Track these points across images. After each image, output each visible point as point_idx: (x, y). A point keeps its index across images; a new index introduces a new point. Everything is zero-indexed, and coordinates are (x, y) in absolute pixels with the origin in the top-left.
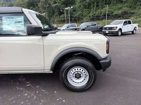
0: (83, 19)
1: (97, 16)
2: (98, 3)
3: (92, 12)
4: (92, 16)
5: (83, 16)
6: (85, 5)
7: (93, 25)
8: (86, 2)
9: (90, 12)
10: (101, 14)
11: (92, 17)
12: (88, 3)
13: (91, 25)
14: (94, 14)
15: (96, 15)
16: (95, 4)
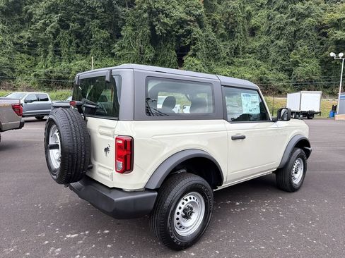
0: (13, 79)
1: (59, 78)
2: (57, 45)
3: (40, 64)
4: (46, 75)
5: (14, 72)
6: (17, 44)
7: (41, 100)
8: (22, 37)
9: (35, 65)
10: (69, 73)
11: (43, 78)
12: (29, 41)
13: (36, 99)
14: (51, 72)
15: (55, 74)
16: (51, 46)
